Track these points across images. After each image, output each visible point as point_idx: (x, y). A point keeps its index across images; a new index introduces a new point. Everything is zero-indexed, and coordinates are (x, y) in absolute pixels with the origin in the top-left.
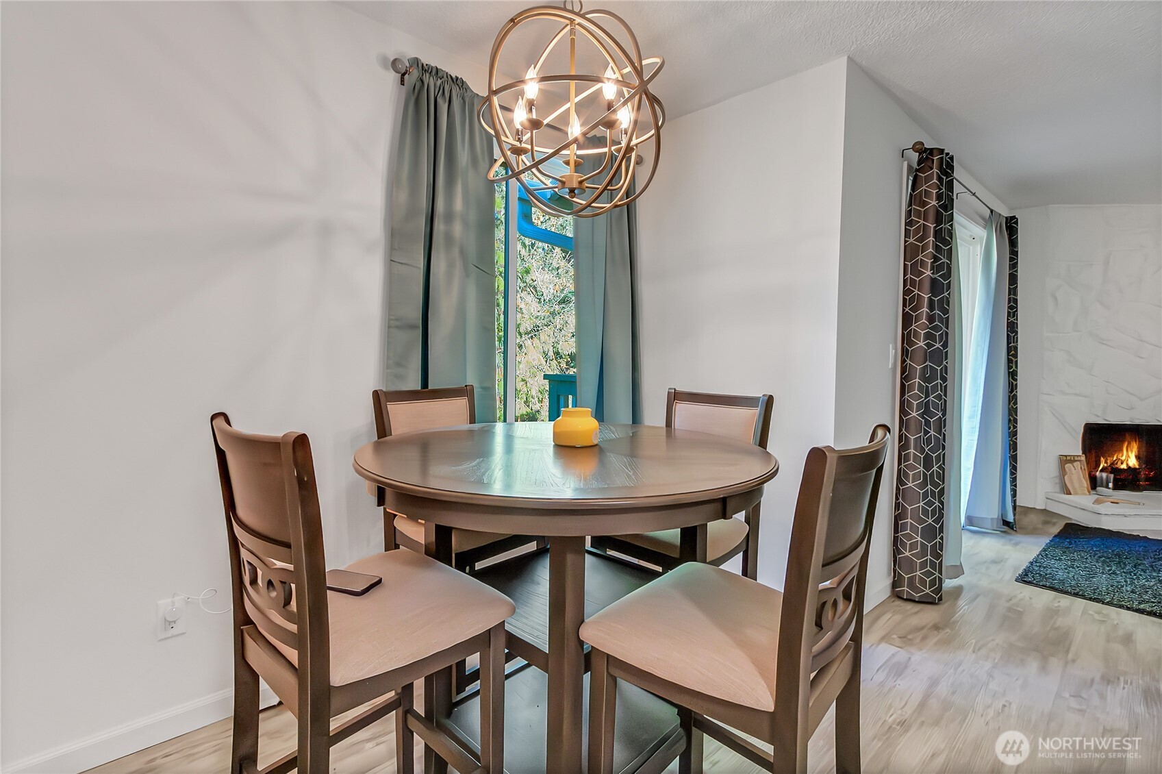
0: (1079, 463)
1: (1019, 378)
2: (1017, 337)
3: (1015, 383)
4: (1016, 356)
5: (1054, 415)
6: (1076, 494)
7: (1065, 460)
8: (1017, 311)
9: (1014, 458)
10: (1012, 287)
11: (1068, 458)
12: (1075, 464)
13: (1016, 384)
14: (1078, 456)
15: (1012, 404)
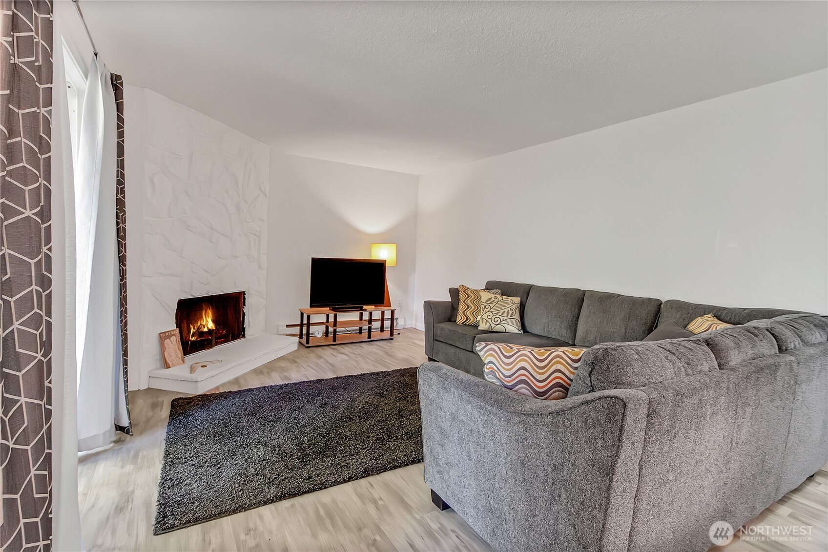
0: (174, 336)
1: (128, 263)
2: (125, 217)
3: (124, 268)
4: (124, 238)
5: (154, 296)
6: (174, 365)
7: (163, 337)
8: (124, 187)
9: (125, 354)
10: (119, 159)
11: (167, 334)
12: (172, 338)
13: (126, 269)
14: (173, 330)
15: (123, 293)
